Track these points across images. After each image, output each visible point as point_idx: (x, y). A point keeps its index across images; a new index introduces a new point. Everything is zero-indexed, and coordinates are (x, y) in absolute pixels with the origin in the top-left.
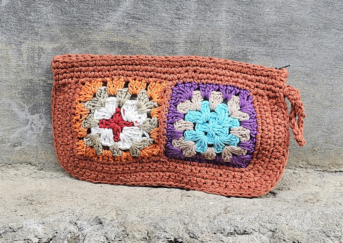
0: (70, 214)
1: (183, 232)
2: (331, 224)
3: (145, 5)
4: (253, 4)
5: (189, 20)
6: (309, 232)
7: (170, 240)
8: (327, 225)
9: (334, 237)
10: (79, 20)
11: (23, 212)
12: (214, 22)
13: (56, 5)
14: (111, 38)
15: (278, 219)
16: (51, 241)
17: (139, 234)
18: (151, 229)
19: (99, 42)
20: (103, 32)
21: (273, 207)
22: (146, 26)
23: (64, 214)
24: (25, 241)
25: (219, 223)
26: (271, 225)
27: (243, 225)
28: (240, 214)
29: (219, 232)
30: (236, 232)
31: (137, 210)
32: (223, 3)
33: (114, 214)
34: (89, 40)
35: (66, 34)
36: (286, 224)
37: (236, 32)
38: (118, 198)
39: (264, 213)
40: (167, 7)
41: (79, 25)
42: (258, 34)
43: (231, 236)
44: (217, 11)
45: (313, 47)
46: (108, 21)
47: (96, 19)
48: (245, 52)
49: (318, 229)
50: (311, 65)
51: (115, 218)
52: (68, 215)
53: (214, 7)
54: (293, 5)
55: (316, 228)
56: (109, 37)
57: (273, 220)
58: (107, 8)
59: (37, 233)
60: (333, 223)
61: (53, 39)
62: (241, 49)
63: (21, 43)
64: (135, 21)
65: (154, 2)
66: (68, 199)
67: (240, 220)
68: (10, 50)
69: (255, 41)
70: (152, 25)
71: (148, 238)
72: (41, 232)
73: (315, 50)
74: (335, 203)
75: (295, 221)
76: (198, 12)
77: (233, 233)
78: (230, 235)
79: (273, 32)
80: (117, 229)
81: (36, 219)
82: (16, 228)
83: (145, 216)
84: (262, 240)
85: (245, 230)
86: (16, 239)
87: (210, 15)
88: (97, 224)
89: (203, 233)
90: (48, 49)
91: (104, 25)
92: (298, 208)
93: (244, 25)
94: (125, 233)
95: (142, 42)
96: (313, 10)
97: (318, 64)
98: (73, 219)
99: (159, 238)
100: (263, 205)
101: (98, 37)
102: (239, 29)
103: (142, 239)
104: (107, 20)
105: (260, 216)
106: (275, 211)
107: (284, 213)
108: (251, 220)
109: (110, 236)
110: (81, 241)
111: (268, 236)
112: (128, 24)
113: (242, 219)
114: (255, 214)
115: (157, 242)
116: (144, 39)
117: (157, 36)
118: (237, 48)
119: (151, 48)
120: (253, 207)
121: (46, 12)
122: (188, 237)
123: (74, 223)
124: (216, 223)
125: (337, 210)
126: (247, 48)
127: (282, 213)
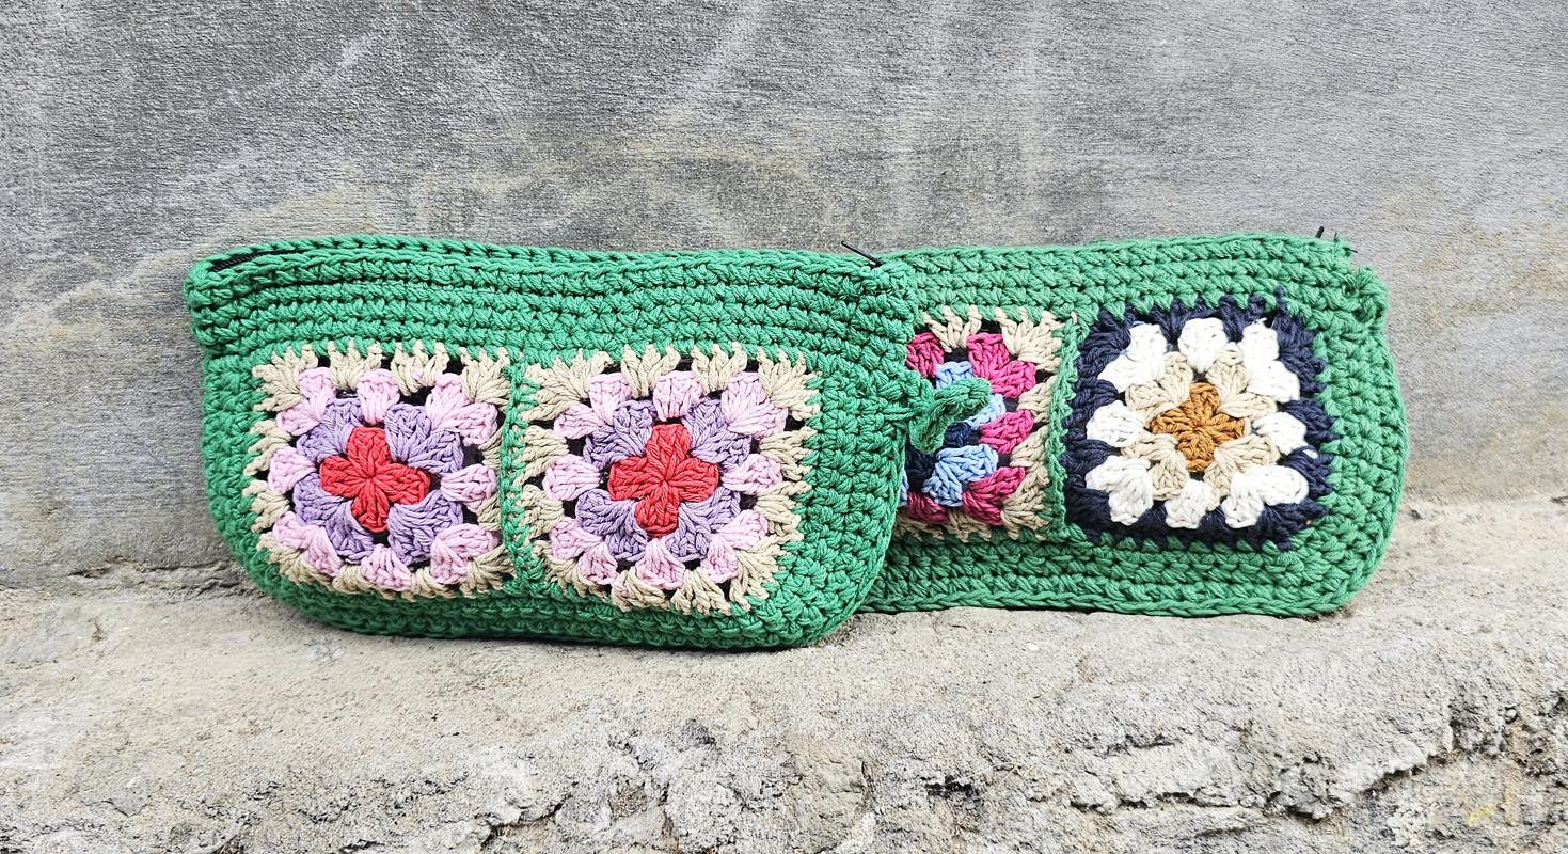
0: (607, 717)
1: (970, 754)
2: (1409, 695)
3: (792, 44)
5: (924, 82)
6: (1347, 724)
7: (932, 782)
8: (1399, 698)
10: (590, 98)
11: (457, 722)
12: (1003, 85)
13: (516, 56)
14: (687, 150)
15: (1250, 690)
16: (559, 813)
17: (836, 772)
18: (872, 752)
19: (651, 163)
20: (662, 135)
21: (1223, 650)
22: (795, 107)
23: (588, 716)
24: (478, 821)
25: (1078, 716)
26: (1235, 710)
28: (1132, 680)
29: (1080, 745)
30: (1132, 742)
31: (813, 689)
32: (1030, 25)
33: (743, 705)
34: (621, 160)
35: (548, 145)
36: (1278, 704)
37: (1069, 113)
39: (1204, 672)
40: (858, 48)
41: (590, 114)
42: (1134, 116)
43: (1119, 755)
44: (1011, 50)
46: (678, 99)
47: (642, 93)
48: (1095, 172)
49: (1372, 711)
51: (753, 721)
52: (600, 717)
53: (1001, 40)
55: (1366, 708)
56: (681, 147)
57: (1239, 695)
58: (675, 60)
59: (514, 792)
60: (1413, 689)
61: (510, 163)
62: (1083, 164)
63: (408, 180)
64: (762, 95)
65: (818, 33)
67: (1141, 704)
68: (374, 205)
69: (1125, 138)
70: (815, 104)
71: (865, 784)
72: (526, 789)
73: (1303, 156)
74: (1403, 619)
75: (1302, 690)
76: (954, 57)
77: (1123, 745)
78: (1115, 753)
79: (1178, 109)
80: (765, 760)
81: (504, 745)
82: (445, 780)
83: (843, 707)
84: (1211, 759)
85: (1158, 733)
86: (450, 818)
87: (990, 65)
88: (697, 746)
89: (1033, 752)
90: (495, 194)
91: (666, 111)
92: (1300, 645)
93: (1092, 92)
94: (792, 771)
95: (783, 159)
97: (1311, 197)
98: (617, 731)
99: (898, 779)
100: (1190, 641)
101: (649, 150)
102: (1078, 103)
103: (848, 788)
104: (675, 95)
105: (1193, 683)
106: (1236, 659)
107: (1262, 668)
108: (1170, 698)
109: (745, 785)
110: (652, 804)
111: (1228, 744)
112: (739, 103)
113: (1144, 697)
114: (1179, 676)
115: (894, 793)
116: (788, 148)
117: (829, 137)
118: (1071, 163)
119: (814, 173)
120: (1166, 653)
121: (482, 80)
122: (988, 770)
123: (622, 746)
124: (1069, 719)
125: (1416, 645)
126: (1102, 162)
127: (1257, 669)
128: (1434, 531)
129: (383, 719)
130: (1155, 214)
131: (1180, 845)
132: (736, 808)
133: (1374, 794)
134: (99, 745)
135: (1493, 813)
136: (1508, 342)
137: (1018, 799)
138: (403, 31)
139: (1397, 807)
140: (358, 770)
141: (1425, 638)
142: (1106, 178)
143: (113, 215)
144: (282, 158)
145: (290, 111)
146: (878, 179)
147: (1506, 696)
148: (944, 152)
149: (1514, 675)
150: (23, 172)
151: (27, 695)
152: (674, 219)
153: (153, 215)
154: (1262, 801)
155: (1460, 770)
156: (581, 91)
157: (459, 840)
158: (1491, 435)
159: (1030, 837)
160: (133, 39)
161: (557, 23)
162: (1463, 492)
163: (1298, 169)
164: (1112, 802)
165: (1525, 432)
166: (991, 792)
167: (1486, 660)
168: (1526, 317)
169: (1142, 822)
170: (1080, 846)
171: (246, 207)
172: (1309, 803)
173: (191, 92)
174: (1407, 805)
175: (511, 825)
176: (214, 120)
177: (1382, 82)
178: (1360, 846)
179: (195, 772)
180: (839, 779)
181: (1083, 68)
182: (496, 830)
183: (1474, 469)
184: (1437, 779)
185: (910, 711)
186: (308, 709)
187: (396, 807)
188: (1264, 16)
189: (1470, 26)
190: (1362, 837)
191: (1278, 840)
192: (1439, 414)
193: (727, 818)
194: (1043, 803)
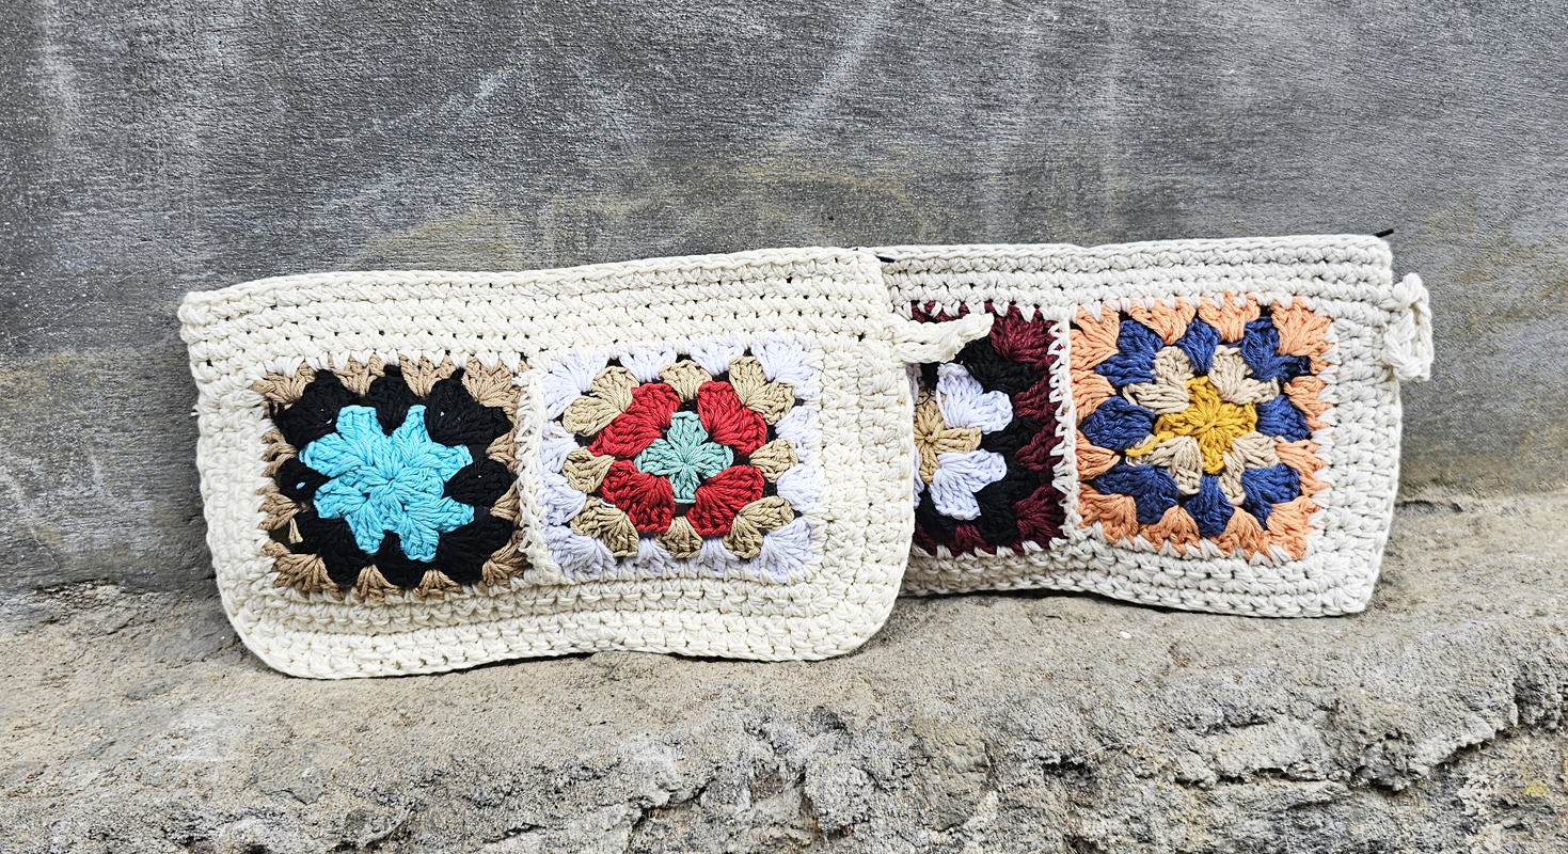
3: (892, 74)
7: (1050, 762)
8: (1468, 677)
11: (602, 712)
12: (1085, 112)
13: (640, 87)
14: (795, 173)
16: (704, 795)
17: (961, 754)
24: (632, 804)
26: (1322, 690)
27: (1247, 698)
29: (1183, 725)
32: (1111, 56)
34: (734, 183)
35: (667, 169)
37: (1145, 137)
40: (953, 78)
47: (754, 120)
49: (1445, 690)
55: (1440, 687)
57: (1324, 677)
59: (663, 776)
61: (631, 187)
62: (1157, 184)
63: (537, 203)
64: (864, 122)
65: (917, 64)
68: (505, 226)
69: (1196, 159)
70: (912, 130)
72: (675, 773)
73: (1357, 176)
75: (1380, 672)
80: (895, 743)
81: (649, 732)
82: (601, 766)
83: (959, 692)
84: (1302, 737)
86: (606, 801)
88: (827, 731)
90: (617, 215)
97: (1364, 214)
98: (751, 718)
99: (1018, 760)
101: (759, 174)
103: (973, 768)
106: (1316, 644)
107: (1342, 651)
108: (1262, 681)
109: (878, 766)
110: (788, 786)
111: (1316, 722)
112: (843, 129)
113: (1238, 679)
114: (1266, 661)
115: (1014, 773)
116: (887, 171)
117: (925, 160)
118: (1148, 182)
121: (608, 110)
122: (1100, 750)
123: (756, 732)
124: (1172, 701)
125: (1481, 629)
126: (1175, 182)
127: (1338, 652)
128: (1476, 522)
129: (530, 709)
130: (1222, 230)
131: (1273, 817)
132: (869, 789)
133: (1446, 767)
134: (265, 738)
135: (1552, 783)
136: (1540, 346)
137: (1127, 776)
138: (537, 65)
139: (1467, 779)
140: (518, 758)
143: (261, 237)
144: (421, 183)
145: (430, 139)
146: (969, 199)
148: (1029, 173)
150: (179, 197)
151: (182, 692)
153: (299, 237)
154: (1348, 774)
155: (1523, 744)
156: (699, 119)
157: (616, 822)
158: (1525, 432)
159: (1140, 811)
160: (285, 72)
161: (678, 58)
162: (1499, 486)
163: (1353, 188)
164: (1213, 778)
166: (1103, 770)
167: (1544, 642)
169: (1240, 796)
170: (1184, 820)
171: (386, 229)
172: (1391, 777)
173: (338, 122)
174: (1475, 777)
175: (660, 807)
176: (359, 148)
177: (1428, 107)
178: (1434, 816)
179: (362, 762)
181: (1158, 96)
182: (647, 813)
183: (1509, 465)
184: (1503, 752)
185: (1023, 696)
186: (455, 702)
187: (556, 792)
188: (1323, 47)
189: (1508, 56)
190: (1436, 808)
191: (1361, 811)
192: (1478, 414)
193: (862, 798)
194: (1150, 780)
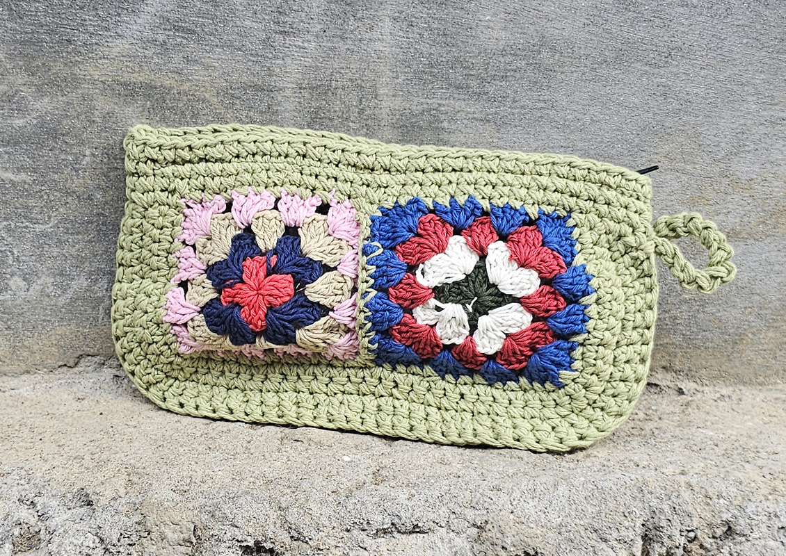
0: (22, 482)
1: (275, 527)
2: (611, 513)
4: (453, 4)
5: (306, 36)
6: (561, 530)
9: (616, 542)
10: (52, 31)
15: (492, 499)
18: (204, 519)
19: (97, 82)
20: (106, 61)
21: (484, 471)
22: (207, 48)
23: (9, 480)
25: (358, 506)
28: (408, 486)
30: (396, 528)
31: (175, 475)
33: (121, 482)
36: (510, 511)
38: (136, 444)
39: (463, 484)
41: (52, 43)
42: (465, 72)
43: (385, 536)
44: (371, 17)
45: (590, 103)
46: (118, 36)
48: (434, 112)
50: (586, 144)
51: (122, 492)
52: (17, 482)
53: (364, 8)
54: (544, 8)
56: (120, 71)
58: (117, 6)
60: (615, 509)
66: (21, 444)
67: (407, 501)
71: (194, 541)
74: (627, 461)
76: (329, 19)
77: (389, 530)
78: (382, 535)
79: (499, 69)
85: (415, 523)
87: (356, 27)
89: (321, 529)
91: (110, 44)
92: (541, 472)
93: (433, 52)
94: (143, 527)
95: (197, 86)
96: (592, 20)
100: (462, 463)
102: (422, 59)
104: (116, 33)
105: (452, 491)
119: (220, 98)
120: (440, 470)
141: (635, 474)
142: (442, 117)
147: (687, 521)
149: (696, 506)
152: (114, 125)
165: (770, 334)
168: (772, 245)
180: (176, 536)
